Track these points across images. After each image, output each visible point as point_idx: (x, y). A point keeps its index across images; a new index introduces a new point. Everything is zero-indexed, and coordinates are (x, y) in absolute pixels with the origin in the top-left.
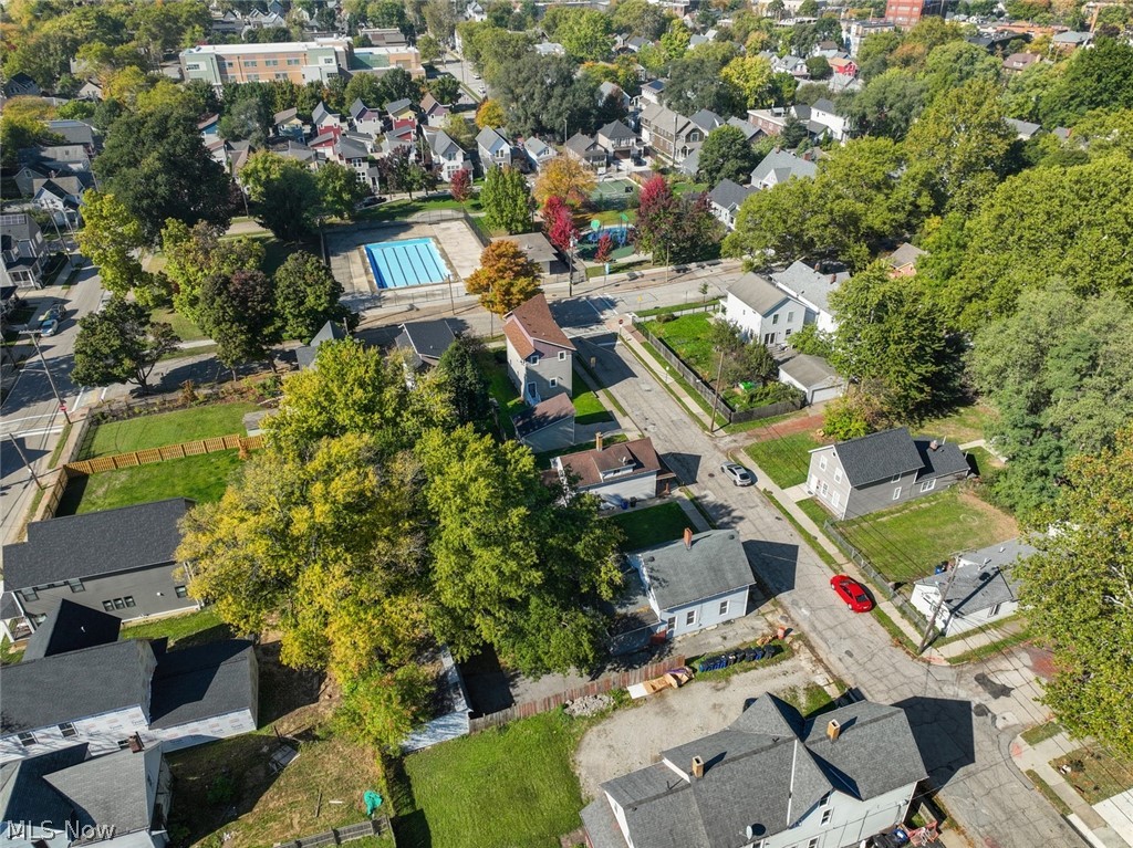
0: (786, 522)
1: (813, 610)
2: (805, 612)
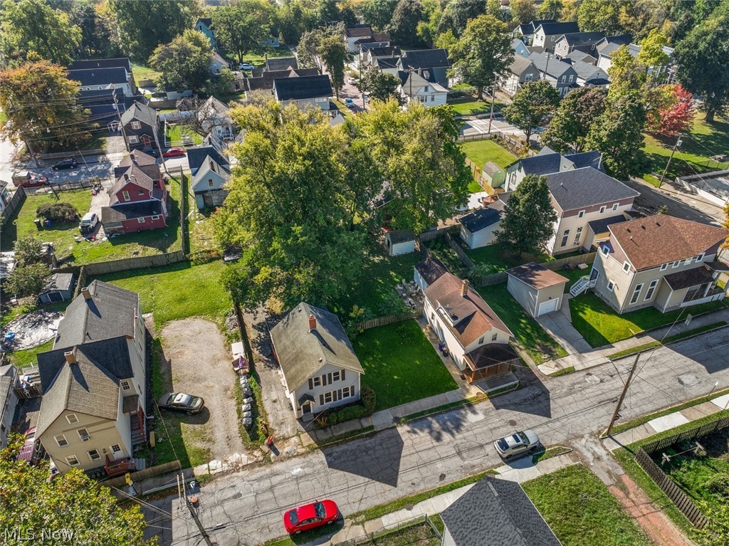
0: (438, 484)
1: (297, 478)
2: (297, 471)
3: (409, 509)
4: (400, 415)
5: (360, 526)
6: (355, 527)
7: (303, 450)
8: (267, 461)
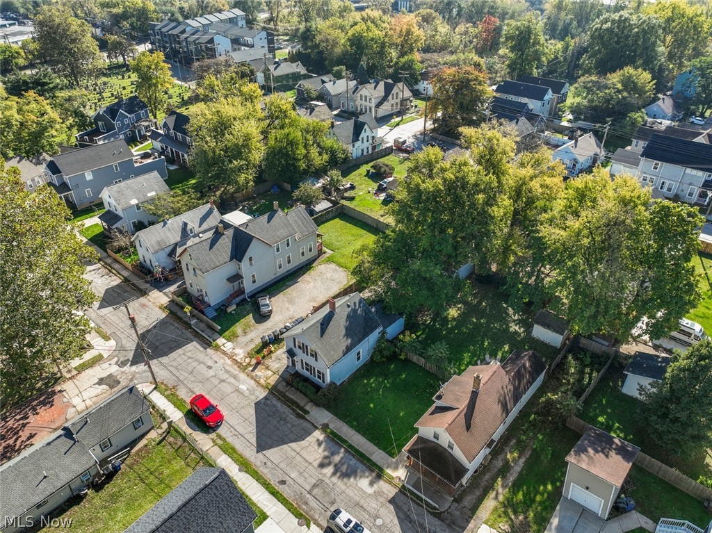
0: (273, 482)
1: (238, 390)
2: (243, 387)
3: (240, 470)
4: (331, 426)
5: (212, 444)
6: (211, 441)
7: (262, 381)
8: (243, 368)
